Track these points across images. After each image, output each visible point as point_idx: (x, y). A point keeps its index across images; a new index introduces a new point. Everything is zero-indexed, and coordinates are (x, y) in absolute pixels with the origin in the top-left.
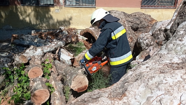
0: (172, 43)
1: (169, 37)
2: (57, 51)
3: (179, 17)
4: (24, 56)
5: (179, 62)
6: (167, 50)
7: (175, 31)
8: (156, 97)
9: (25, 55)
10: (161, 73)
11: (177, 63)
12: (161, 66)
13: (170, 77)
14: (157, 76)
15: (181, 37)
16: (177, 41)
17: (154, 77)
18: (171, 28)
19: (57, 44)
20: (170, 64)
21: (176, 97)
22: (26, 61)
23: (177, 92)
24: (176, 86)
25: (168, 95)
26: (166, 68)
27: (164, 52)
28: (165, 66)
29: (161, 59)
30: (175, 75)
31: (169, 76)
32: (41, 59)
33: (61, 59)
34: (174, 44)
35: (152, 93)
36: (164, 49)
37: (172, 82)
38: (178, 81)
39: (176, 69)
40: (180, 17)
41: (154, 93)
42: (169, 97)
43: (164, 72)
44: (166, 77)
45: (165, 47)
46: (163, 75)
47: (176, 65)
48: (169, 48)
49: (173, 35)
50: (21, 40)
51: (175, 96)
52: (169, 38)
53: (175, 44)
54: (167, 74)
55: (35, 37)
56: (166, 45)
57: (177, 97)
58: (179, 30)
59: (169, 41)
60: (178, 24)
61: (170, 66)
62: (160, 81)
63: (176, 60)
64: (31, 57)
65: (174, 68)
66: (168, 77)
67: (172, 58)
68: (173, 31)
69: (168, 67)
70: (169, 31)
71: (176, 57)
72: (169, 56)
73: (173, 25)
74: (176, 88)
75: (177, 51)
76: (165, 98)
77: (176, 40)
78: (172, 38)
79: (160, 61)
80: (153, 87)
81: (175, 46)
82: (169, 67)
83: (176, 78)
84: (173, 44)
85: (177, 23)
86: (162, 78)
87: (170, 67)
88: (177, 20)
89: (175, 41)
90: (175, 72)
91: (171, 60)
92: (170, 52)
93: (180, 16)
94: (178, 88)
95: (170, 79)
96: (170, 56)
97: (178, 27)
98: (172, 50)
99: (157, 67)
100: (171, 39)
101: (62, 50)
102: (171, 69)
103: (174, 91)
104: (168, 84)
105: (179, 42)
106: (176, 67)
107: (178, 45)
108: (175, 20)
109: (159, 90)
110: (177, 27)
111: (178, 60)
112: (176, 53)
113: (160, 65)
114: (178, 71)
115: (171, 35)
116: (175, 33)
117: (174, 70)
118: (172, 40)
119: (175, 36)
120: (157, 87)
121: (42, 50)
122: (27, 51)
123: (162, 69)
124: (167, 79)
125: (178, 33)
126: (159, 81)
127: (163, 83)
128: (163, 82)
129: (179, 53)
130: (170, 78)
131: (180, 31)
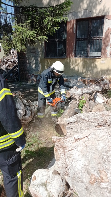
2: (94, 94)
4: (69, 92)
19: (94, 88)
33: (96, 101)
50: (69, 82)
64: (73, 94)
101: (98, 94)
121: (82, 91)
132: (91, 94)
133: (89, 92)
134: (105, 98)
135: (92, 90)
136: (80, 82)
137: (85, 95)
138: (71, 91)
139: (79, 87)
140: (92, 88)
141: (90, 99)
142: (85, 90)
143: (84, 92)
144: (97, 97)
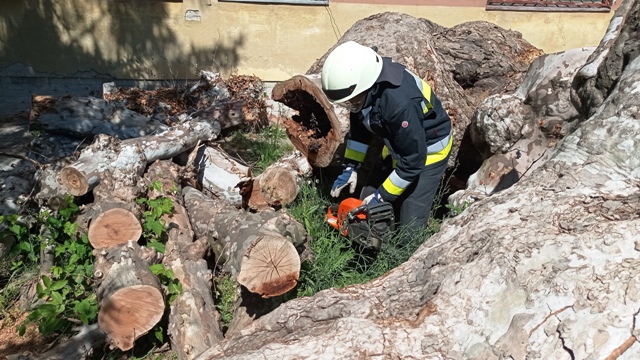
0: (602, 126)
1: (593, 105)
2: (192, 156)
3: (630, 33)
5: (626, 195)
6: (583, 151)
7: (616, 82)
8: (543, 315)
9: (78, 166)
10: (562, 230)
11: (619, 196)
12: (561, 208)
13: (597, 247)
14: (549, 242)
15: (636, 102)
16: (622, 119)
17: (536, 245)
18: (599, 72)
19: (191, 129)
20: (596, 202)
21: (617, 317)
22: (81, 188)
23: (622, 299)
24: (617, 279)
25: (587, 311)
26: (582, 215)
27: (572, 156)
28: (578, 207)
29: (561, 181)
30: (615, 237)
31: (593, 244)
32: (135, 182)
33: (204, 182)
34: (609, 131)
35: (529, 301)
36: (575, 146)
37: (604, 264)
38: (626, 260)
39: (617, 219)
40: (634, 33)
41: (536, 304)
42: (593, 316)
43: (572, 227)
44: (583, 245)
45: (578, 140)
46: (570, 238)
47: (618, 204)
48: (592, 144)
49: (605, 98)
50: (65, 114)
51: (613, 315)
52: (593, 110)
53: (613, 129)
54: (585, 234)
55: (116, 106)
56: (579, 134)
57: (621, 318)
58: (629, 80)
59: (592, 118)
60: (627, 59)
61: (594, 206)
62: (560, 261)
63: (616, 186)
64: (98, 174)
65: (611, 213)
66: (589, 244)
67: (603, 179)
68: (605, 82)
69: (587, 209)
70: (593, 83)
71: (616, 175)
72: (592, 170)
73: (609, 62)
74: (616, 286)
75: (621, 154)
76: (576, 321)
77: (618, 115)
78: (603, 106)
79: (557, 189)
80: (534, 281)
81: (615, 136)
82: (590, 210)
83: (619, 251)
84: (607, 127)
85: (621, 54)
86: (566, 248)
87: (595, 212)
88: (622, 45)
89: (615, 118)
90: (615, 227)
91: (599, 186)
92: (595, 158)
93: (635, 30)
94: (626, 285)
95: (597, 254)
96: (594, 172)
97: (627, 67)
98: (602, 150)
99: (547, 210)
100: (600, 110)
101: (209, 151)
102: (599, 218)
103: (609, 296)
104: (588, 272)
105: (628, 121)
106: (618, 211)
107: (624, 131)
108: (616, 42)
109: (557, 292)
110: (623, 69)
111: (624, 185)
112: (619, 161)
113: (558, 203)
114: (624, 224)
115: (599, 97)
116: (616, 91)
117: (612, 222)
118: (605, 116)
119: (613, 102)
120: (548, 281)
121: (139, 152)
122: (87, 153)
123: (567, 216)
124: (586, 252)
125: (627, 90)
126: (557, 259)
127: (569, 268)
128: (570, 265)
129: (627, 162)
130: (594, 251)
131: (633, 82)
132: (179, 159)
133: (172, 150)
134: (238, 165)
135: (181, 142)
137: (157, 168)
138: (84, 161)
140: (181, 133)
142: (154, 147)
143: (149, 154)
144: (207, 163)
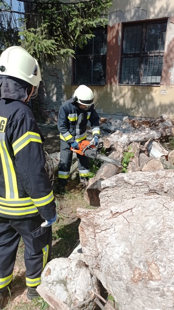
2: (147, 143)
4: (107, 140)
9: (109, 139)
22: (108, 146)
32: (124, 147)
33: (150, 154)
64: (114, 142)
101: (154, 143)
121: (128, 137)
122: (112, 135)
132: (142, 143)
133: (140, 139)
134: (165, 150)
135: (144, 137)
136: (126, 124)
137: (133, 144)
138: (111, 137)
139: (124, 131)
140: (144, 134)
141: (141, 152)
142: (134, 137)
143: (131, 139)
144: (153, 147)
